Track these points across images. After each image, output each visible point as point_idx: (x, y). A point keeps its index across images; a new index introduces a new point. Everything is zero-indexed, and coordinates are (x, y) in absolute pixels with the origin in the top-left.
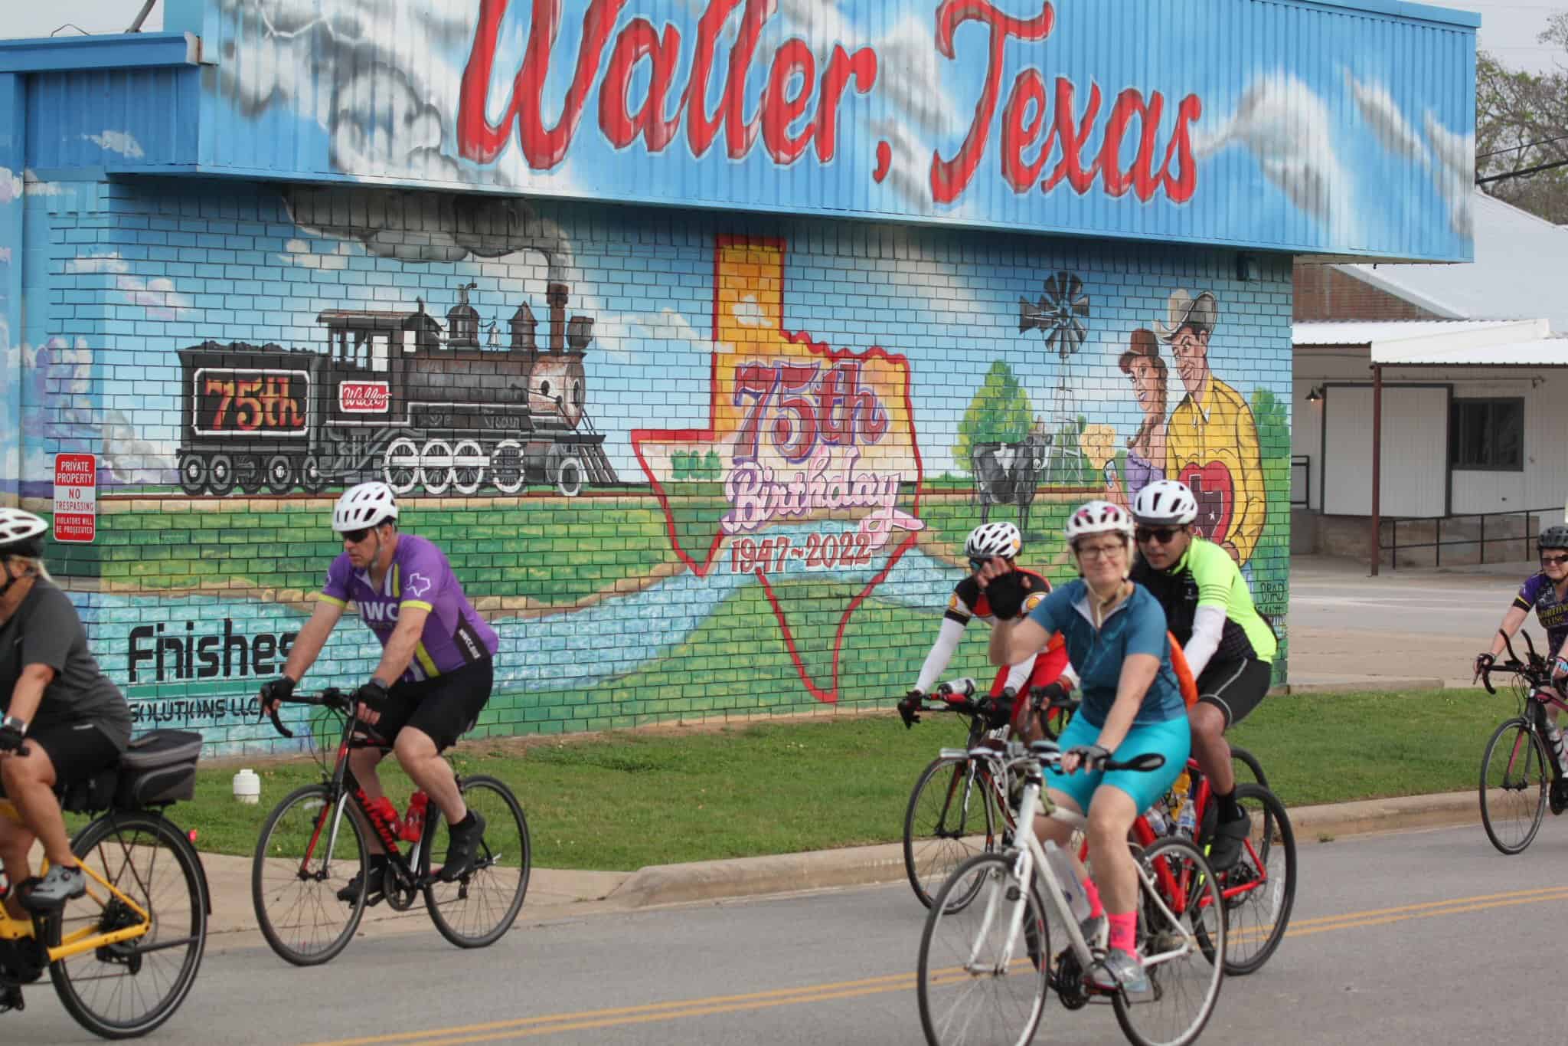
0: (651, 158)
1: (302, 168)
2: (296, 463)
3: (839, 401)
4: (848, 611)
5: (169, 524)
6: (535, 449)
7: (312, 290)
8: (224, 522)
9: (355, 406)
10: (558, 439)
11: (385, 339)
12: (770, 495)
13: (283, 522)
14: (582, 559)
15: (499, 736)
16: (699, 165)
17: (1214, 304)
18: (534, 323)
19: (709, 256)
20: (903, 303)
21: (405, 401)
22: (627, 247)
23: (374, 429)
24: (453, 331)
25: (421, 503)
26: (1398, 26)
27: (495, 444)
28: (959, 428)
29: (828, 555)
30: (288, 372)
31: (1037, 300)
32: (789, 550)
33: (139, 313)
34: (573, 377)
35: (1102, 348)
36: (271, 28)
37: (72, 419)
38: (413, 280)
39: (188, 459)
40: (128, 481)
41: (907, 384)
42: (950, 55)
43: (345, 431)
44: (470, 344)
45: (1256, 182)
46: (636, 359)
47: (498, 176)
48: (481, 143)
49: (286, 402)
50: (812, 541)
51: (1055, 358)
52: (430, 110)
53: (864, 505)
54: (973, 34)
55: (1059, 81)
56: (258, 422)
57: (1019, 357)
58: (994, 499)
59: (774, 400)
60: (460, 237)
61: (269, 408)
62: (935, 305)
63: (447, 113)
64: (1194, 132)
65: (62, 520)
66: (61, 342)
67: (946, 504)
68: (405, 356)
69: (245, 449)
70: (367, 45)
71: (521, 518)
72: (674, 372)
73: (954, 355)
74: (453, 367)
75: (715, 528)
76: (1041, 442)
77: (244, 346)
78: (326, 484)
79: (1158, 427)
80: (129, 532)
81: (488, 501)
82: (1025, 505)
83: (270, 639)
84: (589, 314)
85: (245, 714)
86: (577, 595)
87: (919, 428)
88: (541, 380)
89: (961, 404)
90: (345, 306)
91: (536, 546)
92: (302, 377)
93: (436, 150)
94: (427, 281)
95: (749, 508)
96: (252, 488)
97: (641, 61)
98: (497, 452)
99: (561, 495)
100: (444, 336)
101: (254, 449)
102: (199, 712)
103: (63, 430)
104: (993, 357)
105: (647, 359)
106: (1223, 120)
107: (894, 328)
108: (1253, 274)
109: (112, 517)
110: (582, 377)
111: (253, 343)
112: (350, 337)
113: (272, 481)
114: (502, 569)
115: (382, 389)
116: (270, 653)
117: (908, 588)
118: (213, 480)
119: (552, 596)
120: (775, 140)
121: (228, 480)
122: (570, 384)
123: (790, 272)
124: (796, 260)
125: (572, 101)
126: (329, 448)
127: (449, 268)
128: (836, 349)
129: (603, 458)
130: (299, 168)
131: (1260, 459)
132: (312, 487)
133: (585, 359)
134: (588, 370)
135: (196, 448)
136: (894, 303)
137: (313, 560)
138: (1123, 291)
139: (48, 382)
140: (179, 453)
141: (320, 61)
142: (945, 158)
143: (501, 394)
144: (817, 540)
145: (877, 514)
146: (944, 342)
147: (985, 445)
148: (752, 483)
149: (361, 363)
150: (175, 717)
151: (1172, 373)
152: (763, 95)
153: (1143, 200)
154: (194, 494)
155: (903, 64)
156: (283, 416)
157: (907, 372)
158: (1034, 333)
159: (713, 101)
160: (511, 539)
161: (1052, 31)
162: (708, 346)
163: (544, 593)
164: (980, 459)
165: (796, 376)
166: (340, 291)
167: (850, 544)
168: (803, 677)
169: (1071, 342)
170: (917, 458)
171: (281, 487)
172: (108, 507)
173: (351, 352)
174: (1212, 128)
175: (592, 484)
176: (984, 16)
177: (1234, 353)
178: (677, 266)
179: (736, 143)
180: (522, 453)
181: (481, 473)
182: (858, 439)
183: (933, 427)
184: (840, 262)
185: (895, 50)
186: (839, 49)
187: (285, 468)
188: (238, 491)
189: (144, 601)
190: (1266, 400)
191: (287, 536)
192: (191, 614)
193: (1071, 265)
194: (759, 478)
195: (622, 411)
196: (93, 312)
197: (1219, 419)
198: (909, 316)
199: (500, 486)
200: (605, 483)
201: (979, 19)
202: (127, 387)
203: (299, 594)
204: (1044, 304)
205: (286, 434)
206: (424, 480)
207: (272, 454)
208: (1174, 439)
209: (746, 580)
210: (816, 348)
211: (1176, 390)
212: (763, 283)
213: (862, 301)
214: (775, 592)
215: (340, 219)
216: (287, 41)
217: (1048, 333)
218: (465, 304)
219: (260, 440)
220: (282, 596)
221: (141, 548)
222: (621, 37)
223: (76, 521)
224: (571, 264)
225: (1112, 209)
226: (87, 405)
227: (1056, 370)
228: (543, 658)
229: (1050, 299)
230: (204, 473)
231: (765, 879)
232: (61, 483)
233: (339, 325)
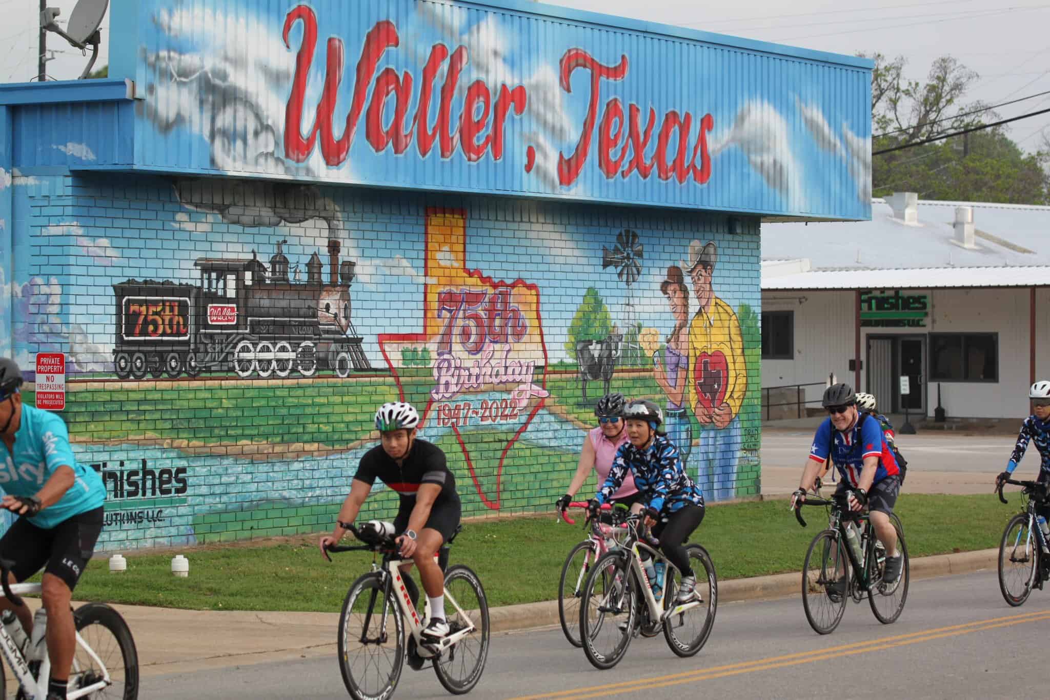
0: (396, 159)
1: (194, 166)
2: (183, 358)
3: (499, 315)
4: (505, 451)
5: (108, 398)
6: (322, 347)
7: (191, 246)
8: (140, 396)
9: (217, 321)
10: (336, 341)
11: (234, 277)
12: (459, 376)
13: (175, 396)
14: (350, 418)
15: (303, 533)
16: (424, 162)
17: (715, 249)
18: (321, 265)
19: (422, 221)
20: (535, 251)
21: (246, 317)
22: (374, 216)
23: (229, 335)
24: (274, 271)
25: (256, 383)
26: (826, 69)
27: (299, 344)
28: (569, 331)
29: (494, 414)
30: (177, 298)
31: (612, 248)
32: (471, 411)
33: (89, 261)
34: (344, 300)
35: (651, 278)
36: (175, 75)
37: (48, 331)
38: (250, 238)
39: (120, 355)
40: (84, 370)
41: (538, 303)
42: (569, 90)
43: (211, 336)
44: (284, 280)
45: (745, 170)
46: (381, 288)
47: (308, 171)
48: (298, 149)
49: (177, 318)
50: (484, 405)
51: (623, 285)
52: (268, 128)
53: (514, 381)
54: (582, 75)
55: (631, 106)
56: (160, 331)
57: (602, 285)
58: (589, 377)
59: (461, 312)
60: (277, 210)
61: (167, 322)
62: (554, 252)
63: (278, 130)
64: (710, 138)
65: (42, 396)
66: (39, 280)
67: (561, 380)
68: (246, 287)
69: (153, 349)
70: (230, 87)
71: (313, 392)
72: (403, 297)
73: (565, 284)
74: (274, 295)
75: (428, 397)
76: (616, 339)
77: (152, 282)
78: (200, 371)
79: (684, 329)
80: (85, 403)
81: (295, 381)
82: (607, 380)
83: (168, 471)
84: (353, 260)
85: (155, 521)
86: (348, 441)
87: (545, 330)
88: (326, 302)
89: (569, 315)
90: (211, 255)
91: (324, 410)
92: (186, 301)
93: (272, 154)
94: (258, 239)
95: (447, 384)
96: (158, 374)
97: (390, 96)
98: (300, 350)
99: (338, 377)
100: (268, 274)
101: (159, 348)
102: (128, 520)
103: (42, 338)
104: (588, 284)
105: (386, 288)
106: (726, 131)
107: (529, 267)
108: (739, 231)
109: (75, 393)
110: (349, 300)
111: (157, 280)
112: (214, 275)
113: (169, 369)
114: (304, 426)
115: (232, 309)
116: (169, 482)
117: (540, 435)
118: (135, 369)
119: (333, 442)
120: (468, 147)
121: (143, 369)
122: (342, 305)
123: (470, 232)
124: (473, 223)
125: (350, 121)
126: (202, 348)
127: (270, 230)
128: (496, 281)
129: (362, 352)
130: (193, 166)
131: (743, 349)
132: (192, 373)
133: (350, 289)
134: (353, 296)
135: (124, 348)
136: (530, 251)
137: (193, 420)
138: (663, 241)
139: (30, 307)
140: (115, 352)
141: (204, 97)
142: (566, 157)
143: (302, 312)
144: (487, 404)
145: (522, 387)
146: (559, 276)
147: (583, 342)
148: (449, 368)
149: (220, 293)
150: (114, 523)
151: (692, 294)
152: (461, 117)
153: (681, 183)
154: (123, 379)
155: (542, 95)
156: (175, 327)
157: (538, 295)
158: (611, 269)
159: (431, 122)
160: (308, 405)
161: (627, 74)
162: (422, 280)
163: (328, 441)
164: (581, 351)
165: (474, 298)
166: (207, 246)
167: (506, 407)
168: (480, 493)
169: (633, 274)
170: (544, 351)
171: (175, 373)
172: (74, 387)
173: (214, 285)
174: (719, 135)
175: (356, 369)
176: (588, 65)
177: (727, 280)
178: (404, 228)
179: (446, 148)
180: (314, 350)
181: (291, 362)
182: (510, 338)
183: (553, 331)
184: (499, 225)
185: (537, 87)
186: (504, 86)
187: (176, 361)
188: (149, 376)
189: (95, 448)
190: (746, 310)
191: (178, 404)
192: (122, 456)
193: (632, 225)
194: (453, 365)
195: (372, 322)
196: (63, 260)
197: (718, 324)
198: (539, 259)
199: (302, 371)
200: (364, 369)
201: (585, 66)
202: (83, 309)
203: (185, 443)
204: (617, 250)
205: (177, 338)
206: (258, 368)
207: (169, 352)
208: (693, 337)
209: (446, 430)
210: (485, 280)
211: (694, 305)
212: (454, 239)
213: (511, 250)
214: (463, 439)
215: (206, 199)
216: (184, 83)
217: (619, 269)
218: (280, 253)
219: (162, 343)
220: (175, 444)
221: (93, 414)
222: (378, 80)
223: (51, 396)
224: (342, 227)
225: (663, 188)
226: (58, 321)
227: (625, 293)
228: (328, 482)
229: (619, 246)
230: (129, 364)
231: (527, 618)
232: (40, 372)
233: (207, 268)
